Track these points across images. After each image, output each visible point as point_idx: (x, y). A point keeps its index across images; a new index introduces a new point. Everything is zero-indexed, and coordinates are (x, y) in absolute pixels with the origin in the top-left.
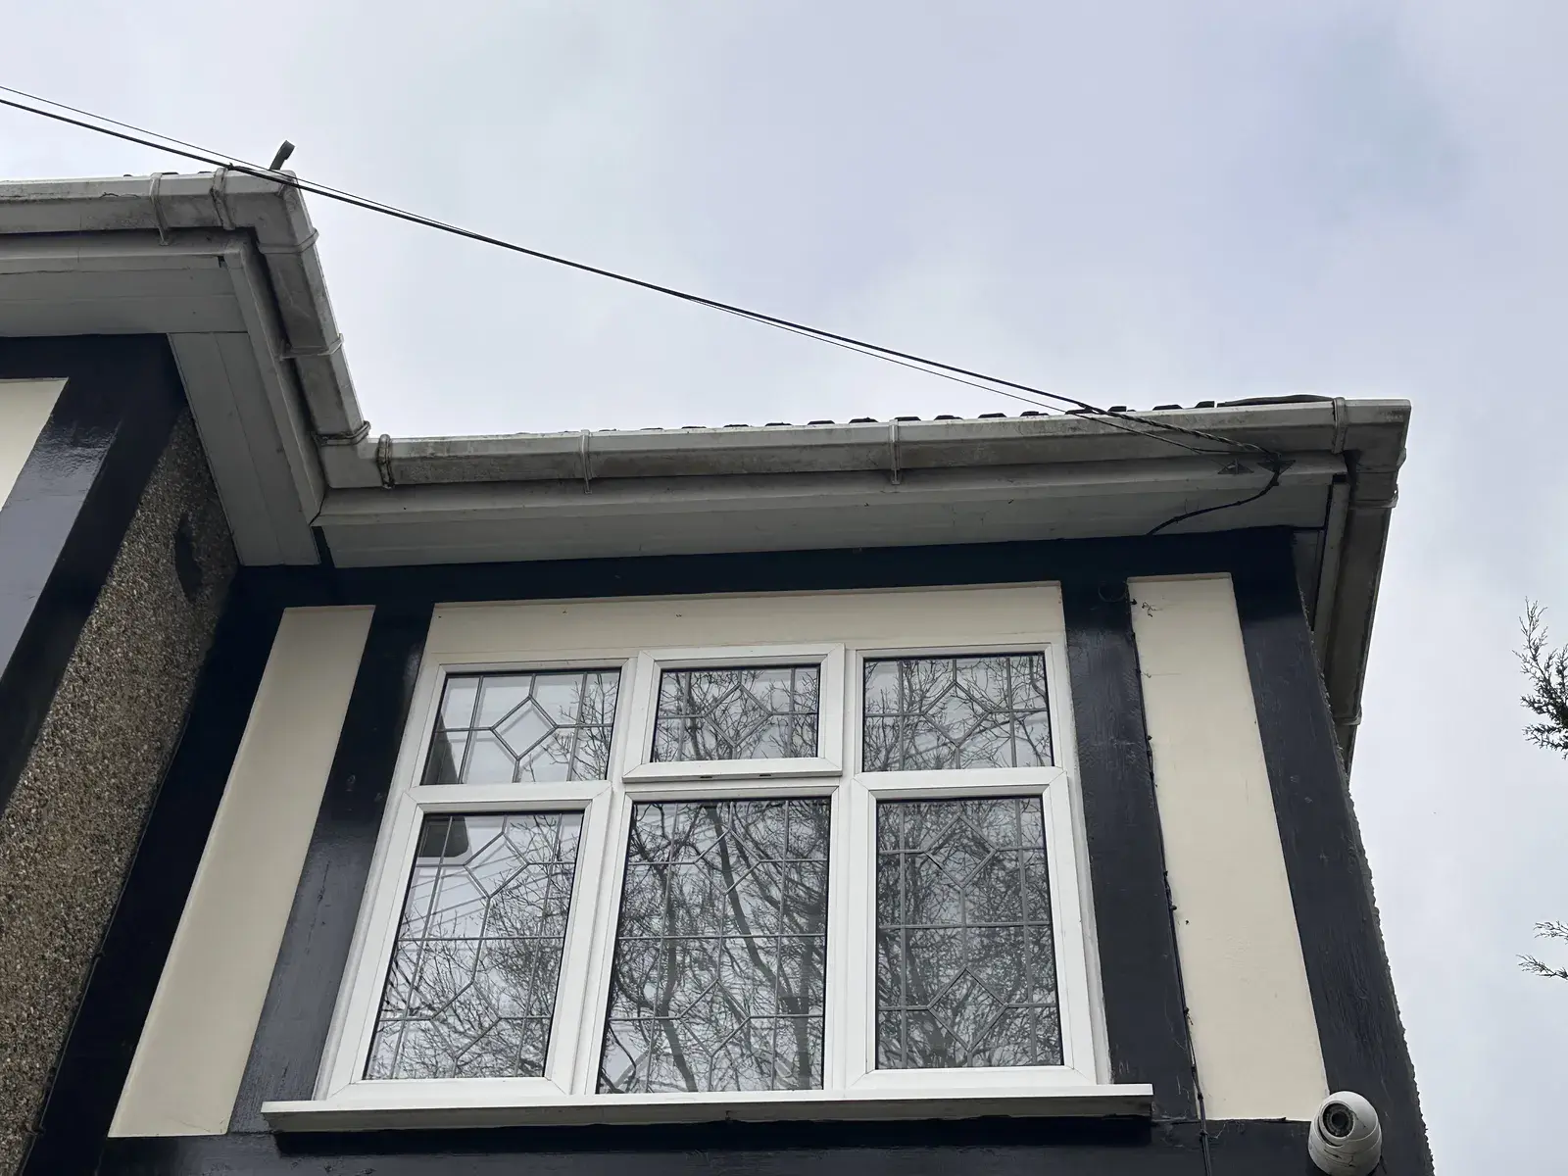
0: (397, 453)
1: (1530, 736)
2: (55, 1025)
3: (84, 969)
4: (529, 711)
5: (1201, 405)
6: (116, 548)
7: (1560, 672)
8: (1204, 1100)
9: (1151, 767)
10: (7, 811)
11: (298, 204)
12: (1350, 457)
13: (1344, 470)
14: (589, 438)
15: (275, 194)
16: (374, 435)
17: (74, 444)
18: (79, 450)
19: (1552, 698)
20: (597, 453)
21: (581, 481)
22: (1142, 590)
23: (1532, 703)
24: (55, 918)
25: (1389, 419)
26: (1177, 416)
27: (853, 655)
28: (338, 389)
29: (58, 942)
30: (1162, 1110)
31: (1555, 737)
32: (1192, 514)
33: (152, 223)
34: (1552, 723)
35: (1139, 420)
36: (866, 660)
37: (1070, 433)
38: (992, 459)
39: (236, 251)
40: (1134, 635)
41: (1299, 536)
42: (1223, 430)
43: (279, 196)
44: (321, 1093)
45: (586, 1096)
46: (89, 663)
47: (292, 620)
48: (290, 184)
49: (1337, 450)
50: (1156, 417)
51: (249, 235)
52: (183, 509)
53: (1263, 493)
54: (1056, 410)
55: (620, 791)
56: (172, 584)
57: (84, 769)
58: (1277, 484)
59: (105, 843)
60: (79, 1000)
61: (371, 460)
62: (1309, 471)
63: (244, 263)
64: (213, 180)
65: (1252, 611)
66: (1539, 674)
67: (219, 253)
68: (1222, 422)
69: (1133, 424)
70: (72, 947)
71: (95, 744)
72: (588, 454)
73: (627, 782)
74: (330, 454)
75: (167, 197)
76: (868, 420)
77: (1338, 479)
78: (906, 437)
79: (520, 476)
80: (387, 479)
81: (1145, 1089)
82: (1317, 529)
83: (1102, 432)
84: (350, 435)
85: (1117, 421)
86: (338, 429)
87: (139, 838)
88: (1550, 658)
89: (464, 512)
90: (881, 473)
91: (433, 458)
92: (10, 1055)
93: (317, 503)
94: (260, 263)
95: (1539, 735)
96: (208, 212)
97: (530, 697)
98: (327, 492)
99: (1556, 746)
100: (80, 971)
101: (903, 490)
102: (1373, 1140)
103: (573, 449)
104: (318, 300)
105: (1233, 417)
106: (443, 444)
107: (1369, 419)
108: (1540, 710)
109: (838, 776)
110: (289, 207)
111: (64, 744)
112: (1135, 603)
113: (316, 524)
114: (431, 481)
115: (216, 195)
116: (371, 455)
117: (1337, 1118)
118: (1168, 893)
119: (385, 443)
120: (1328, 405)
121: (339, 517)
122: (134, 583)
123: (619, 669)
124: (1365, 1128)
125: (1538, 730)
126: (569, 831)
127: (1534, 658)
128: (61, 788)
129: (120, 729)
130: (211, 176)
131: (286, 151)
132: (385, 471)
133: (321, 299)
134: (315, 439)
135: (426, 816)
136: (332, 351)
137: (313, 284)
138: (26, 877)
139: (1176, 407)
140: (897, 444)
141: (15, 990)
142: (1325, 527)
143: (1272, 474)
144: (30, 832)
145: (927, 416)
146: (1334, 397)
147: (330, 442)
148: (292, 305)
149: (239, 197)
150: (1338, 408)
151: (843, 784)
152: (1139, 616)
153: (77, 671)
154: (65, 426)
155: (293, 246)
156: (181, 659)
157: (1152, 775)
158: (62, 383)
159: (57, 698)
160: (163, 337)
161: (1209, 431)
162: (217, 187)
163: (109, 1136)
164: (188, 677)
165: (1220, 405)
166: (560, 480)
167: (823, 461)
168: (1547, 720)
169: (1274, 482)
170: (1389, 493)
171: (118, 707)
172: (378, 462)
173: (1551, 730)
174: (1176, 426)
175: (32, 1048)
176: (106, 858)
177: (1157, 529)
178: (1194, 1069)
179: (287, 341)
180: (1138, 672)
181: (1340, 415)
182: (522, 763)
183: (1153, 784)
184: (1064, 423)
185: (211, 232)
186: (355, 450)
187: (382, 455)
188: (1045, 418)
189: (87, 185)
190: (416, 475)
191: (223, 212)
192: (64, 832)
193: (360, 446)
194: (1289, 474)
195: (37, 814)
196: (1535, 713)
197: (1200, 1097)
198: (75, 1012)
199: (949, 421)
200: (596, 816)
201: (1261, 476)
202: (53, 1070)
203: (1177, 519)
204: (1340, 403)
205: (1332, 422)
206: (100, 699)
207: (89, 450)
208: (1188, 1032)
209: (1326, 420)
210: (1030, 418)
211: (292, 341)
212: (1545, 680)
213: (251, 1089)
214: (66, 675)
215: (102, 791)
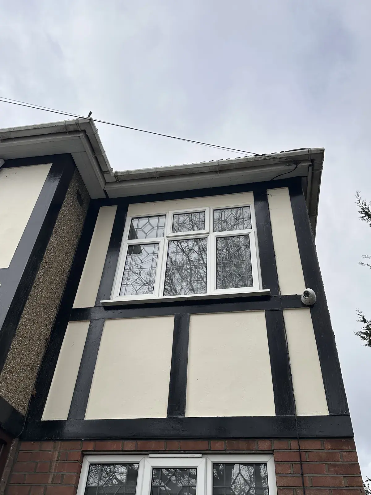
0: (119, 174)
1: (360, 218)
2: (61, 288)
3: (66, 277)
4: (148, 225)
5: (281, 152)
6: (64, 197)
7: (365, 205)
8: (281, 292)
9: (271, 227)
10: (47, 248)
11: (93, 124)
12: (312, 161)
13: (311, 164)
14: (156, 169)
15: (88, 122)
16: (114, 171)
17: (54, 177)
18: (55, 178)
19: (364, 210)
20: (158, 172)
21: (156, 177)
22: (270, 192)
23: (360, 212)
24: (59, 268)
25: (320, 152)
26: (276, 155)
27: (211, 209)
28: (106, 162)
29: (60, 273)
30: (272, 294)
31: (365, 218)
32: (279, 175)
33: (65, 131)
34: (364, 215)
35: (268, 156)
36: (214, 210)
37: (254, 160)
38: (238, 167)
39: (82, 135)
40: (268, 201)
41: (303, 178)
42: (285, 157)
43: (89, 123)
44: (111, 298)
45: (161, 297)
46: (61, 219)
47: (102, 209)
48: (91, 120)
49: (310, 159)
50: (271, 155)
51: (84, 131)
52: (78, 188)
53: (294, 170)
54: (251, 156)
55: (166, 239)
56: (77, 203)
57: (62, 240)
58: (297, 168)
59: (68, 254)
60: (66, 283)
61: (113, 176)
62: (303, 164)
63: (84, 137)
64: (76, 120)
65: (292, 194)
66: (361, 206)
67: (79, 135)
68: (285, 155)
69: (267, 157)
70: (63, 274)
71: (64, 235)
72: (156, 172)
73: (167, 237)
74: (105, 175)
75: (67, 125)
76: (212, 161)
77: (310, 165)
78: (220, 164)
79: (143, 177)
80: (117, 180)
81: (269, 290)
82: (306, 176)
83: (260, 159)
84: (109, 171)
85: (263, 157)
86: (107, 170)
87: (75, 253)
88: (363, 202)
89: (132, 186)
90: (216, 172)
91: (126, 175)
92: (52, 294)
93: (104, 185)
94: (87, 137)
95: (362, 218)
96: (76, 127)
97: (148, 222)
98: (106, 183)
99: (366, 220)
100: (66, 278)
101: (220, 175)
102: (314, 297)
103: (153, 171)
104: (99, 144)
105: (287, 154)
106: (127, 172)
107: (315, 152)
108: (362, 213)
109: (209, 233)
110: (91, 125)
111: (57, 235)
112: (268, 195)
113: (104, 190)
114: (126, 180)
115: (77, 123)
116: (114, 175)
117: (306, 293)
118: (274, 252)
119: (116, 172)
120: (307, 150)
121: (109, 188)
122: (69, 203)
123: (165, 215)
124: (312, 295)
125: (361, 217)
126: (157, 247)
127: (360, 203)
128: (58, 244)
129: (69, 232)
130: (75, 120)
131: (91, 113)
132: (116, 178)
133: (100, 144)
134: (103, 173)
135: (129, 246)
136: (103, 154)
137: (98, 141)
138: (52, 261)
139: (276, 153)
140: (218, 165)
141: (52, 282)
142: (308, 176)
143: (296, 165)
144: (52, 252)
145: (225, 159)
146: (308, 148)
147: (105, 173)
148: (94, 145)
149: (81, 123)
150: (309, 150)
151: (209, 235)
152: (269, 197)
153: (59, 221)
154: (52, 174)
155: (93, 133)
156: (80, 218)
157: (271, 229)
158: (51, 164)
159: (55, 227)
160: (70, 154)
161: (282, 157)
162: (77, 122)
163: (73, 308)
164: (82, 221)
165: (285, 152)
166: (151, 178)
167: (204, 170)
168: (363, 215)
169: (296, 167)
170: (321, 167)
171: (68, 228)
172: (115, 176)
173: (364, 217)
174: (275, 157)
175: (57, 293)
176: (68, 257)
177: (273, 179)
178: (279, 286)
179: (94, 153)
180: (269, 209)
181: (310, 152)
182: (147, 235)
183: (271, 231)
184: (252, 158)
185: (77, 131)
186: (110, 174)
187: (116, 175)
188: (249, 157)
189: (52, 124)
190: (122, 179)
191: (79, 127)
192: (59, 252)
193: (111, 173)
194: (299, 165)
195: (53, 249)
196: (361, 214)
197: (280, 291)
198: (65, 286)
199: (229, 160)
200: (161, 244)
201: (293, 166)
202: (62, 297)
203: (277, 177)
204: (310, 149)
205: (308, 154)
206: (64, 226)
207: (57, 177)
208: (278, 279)
209: (307, 153)
210: (245, 158)
211: (95, 152)
212: (362, 207)
213: (98, 298)
214: (56, 222)
215: (66, 244)
